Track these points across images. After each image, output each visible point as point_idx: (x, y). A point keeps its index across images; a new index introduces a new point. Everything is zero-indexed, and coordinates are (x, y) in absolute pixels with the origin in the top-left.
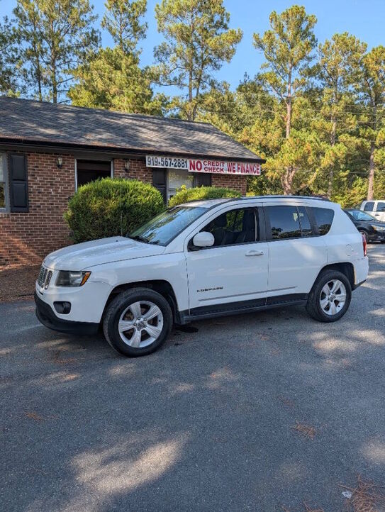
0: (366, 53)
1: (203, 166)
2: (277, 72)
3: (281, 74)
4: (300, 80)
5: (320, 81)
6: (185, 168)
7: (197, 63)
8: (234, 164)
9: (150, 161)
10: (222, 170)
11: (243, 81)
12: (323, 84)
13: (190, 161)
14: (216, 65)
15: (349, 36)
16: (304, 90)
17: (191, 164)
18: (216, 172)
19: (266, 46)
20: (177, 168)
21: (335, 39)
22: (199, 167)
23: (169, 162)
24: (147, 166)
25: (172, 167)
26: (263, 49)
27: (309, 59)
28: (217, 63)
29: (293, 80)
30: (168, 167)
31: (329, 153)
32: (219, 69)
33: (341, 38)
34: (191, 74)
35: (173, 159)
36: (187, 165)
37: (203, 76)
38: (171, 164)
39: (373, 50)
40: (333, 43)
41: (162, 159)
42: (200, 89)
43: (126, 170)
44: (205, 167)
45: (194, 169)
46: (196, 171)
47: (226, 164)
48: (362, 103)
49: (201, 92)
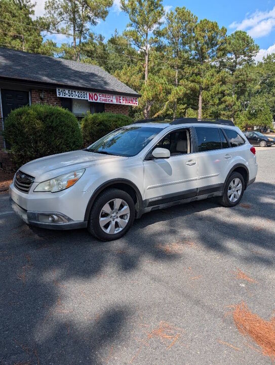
0: (197, 23)
1: (99, 98)
2: (138, 31)
3: (141, 33)
4: (154, 38)
5: (167, 41)
6: (86, 99)
7: (79, 18)
8: (120, 97)
9: (60, 93)
10: (112, 101)
11: (114, 35)
12: (169, 43)
13: (90, 94)
14: (93, 22)
15: (186, 10)
16: (157, 46)
17: (90, 96)
18: (108, 102)
19: (130, 11)
20: (80, 98)
21: (176, 11)
22: (96, 98)
23: (74, 93)
24: (58, 96)
25: (77, 97)
26: (128, 12)
27: (160, 24)
28: (94, 20)
29: (149, 38)
30: (74, 97)
31: (174, 92)
32: (96, 25)
33: (182, 11)
34: (74, 27)
35: (77, 92)
36: (87, 97)
37: (84, 29)
38: (75, 95)
39: (201, 22)
40: (176, 13)
41: (69, 91)
42: (82, 38)
43: (41, 99)
44: (100, 99)
45: (92, 100)
46: (94, 101)
47: (114, 97)
48: (194, 58)
49: (83, 41)
